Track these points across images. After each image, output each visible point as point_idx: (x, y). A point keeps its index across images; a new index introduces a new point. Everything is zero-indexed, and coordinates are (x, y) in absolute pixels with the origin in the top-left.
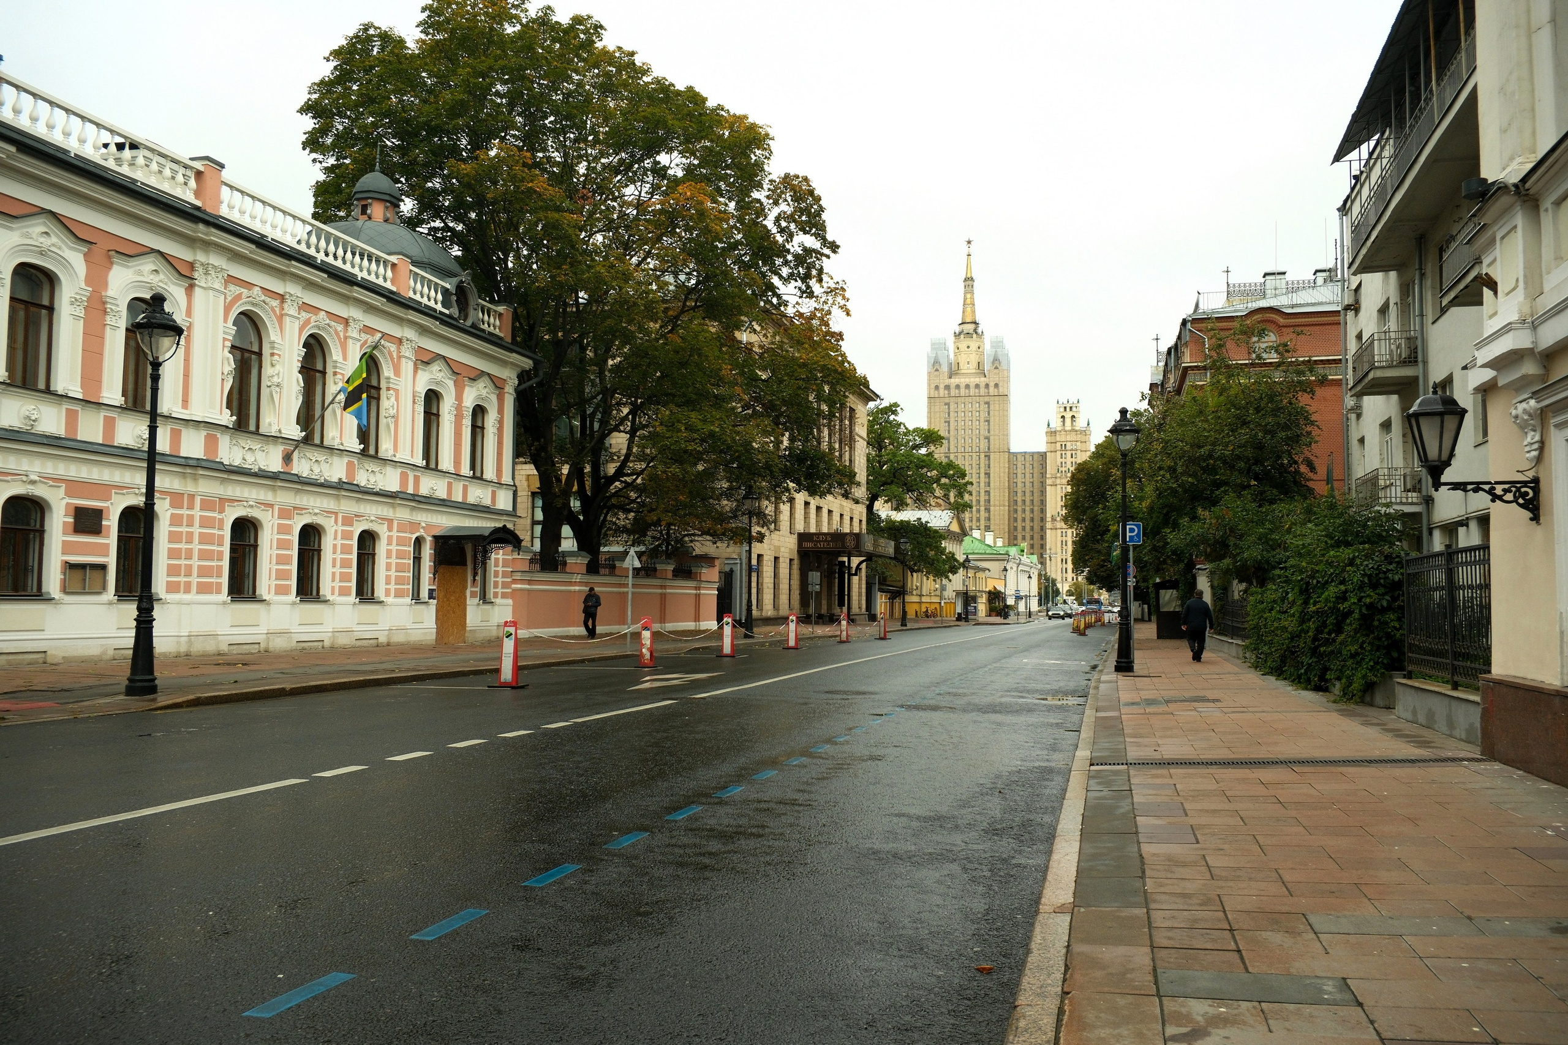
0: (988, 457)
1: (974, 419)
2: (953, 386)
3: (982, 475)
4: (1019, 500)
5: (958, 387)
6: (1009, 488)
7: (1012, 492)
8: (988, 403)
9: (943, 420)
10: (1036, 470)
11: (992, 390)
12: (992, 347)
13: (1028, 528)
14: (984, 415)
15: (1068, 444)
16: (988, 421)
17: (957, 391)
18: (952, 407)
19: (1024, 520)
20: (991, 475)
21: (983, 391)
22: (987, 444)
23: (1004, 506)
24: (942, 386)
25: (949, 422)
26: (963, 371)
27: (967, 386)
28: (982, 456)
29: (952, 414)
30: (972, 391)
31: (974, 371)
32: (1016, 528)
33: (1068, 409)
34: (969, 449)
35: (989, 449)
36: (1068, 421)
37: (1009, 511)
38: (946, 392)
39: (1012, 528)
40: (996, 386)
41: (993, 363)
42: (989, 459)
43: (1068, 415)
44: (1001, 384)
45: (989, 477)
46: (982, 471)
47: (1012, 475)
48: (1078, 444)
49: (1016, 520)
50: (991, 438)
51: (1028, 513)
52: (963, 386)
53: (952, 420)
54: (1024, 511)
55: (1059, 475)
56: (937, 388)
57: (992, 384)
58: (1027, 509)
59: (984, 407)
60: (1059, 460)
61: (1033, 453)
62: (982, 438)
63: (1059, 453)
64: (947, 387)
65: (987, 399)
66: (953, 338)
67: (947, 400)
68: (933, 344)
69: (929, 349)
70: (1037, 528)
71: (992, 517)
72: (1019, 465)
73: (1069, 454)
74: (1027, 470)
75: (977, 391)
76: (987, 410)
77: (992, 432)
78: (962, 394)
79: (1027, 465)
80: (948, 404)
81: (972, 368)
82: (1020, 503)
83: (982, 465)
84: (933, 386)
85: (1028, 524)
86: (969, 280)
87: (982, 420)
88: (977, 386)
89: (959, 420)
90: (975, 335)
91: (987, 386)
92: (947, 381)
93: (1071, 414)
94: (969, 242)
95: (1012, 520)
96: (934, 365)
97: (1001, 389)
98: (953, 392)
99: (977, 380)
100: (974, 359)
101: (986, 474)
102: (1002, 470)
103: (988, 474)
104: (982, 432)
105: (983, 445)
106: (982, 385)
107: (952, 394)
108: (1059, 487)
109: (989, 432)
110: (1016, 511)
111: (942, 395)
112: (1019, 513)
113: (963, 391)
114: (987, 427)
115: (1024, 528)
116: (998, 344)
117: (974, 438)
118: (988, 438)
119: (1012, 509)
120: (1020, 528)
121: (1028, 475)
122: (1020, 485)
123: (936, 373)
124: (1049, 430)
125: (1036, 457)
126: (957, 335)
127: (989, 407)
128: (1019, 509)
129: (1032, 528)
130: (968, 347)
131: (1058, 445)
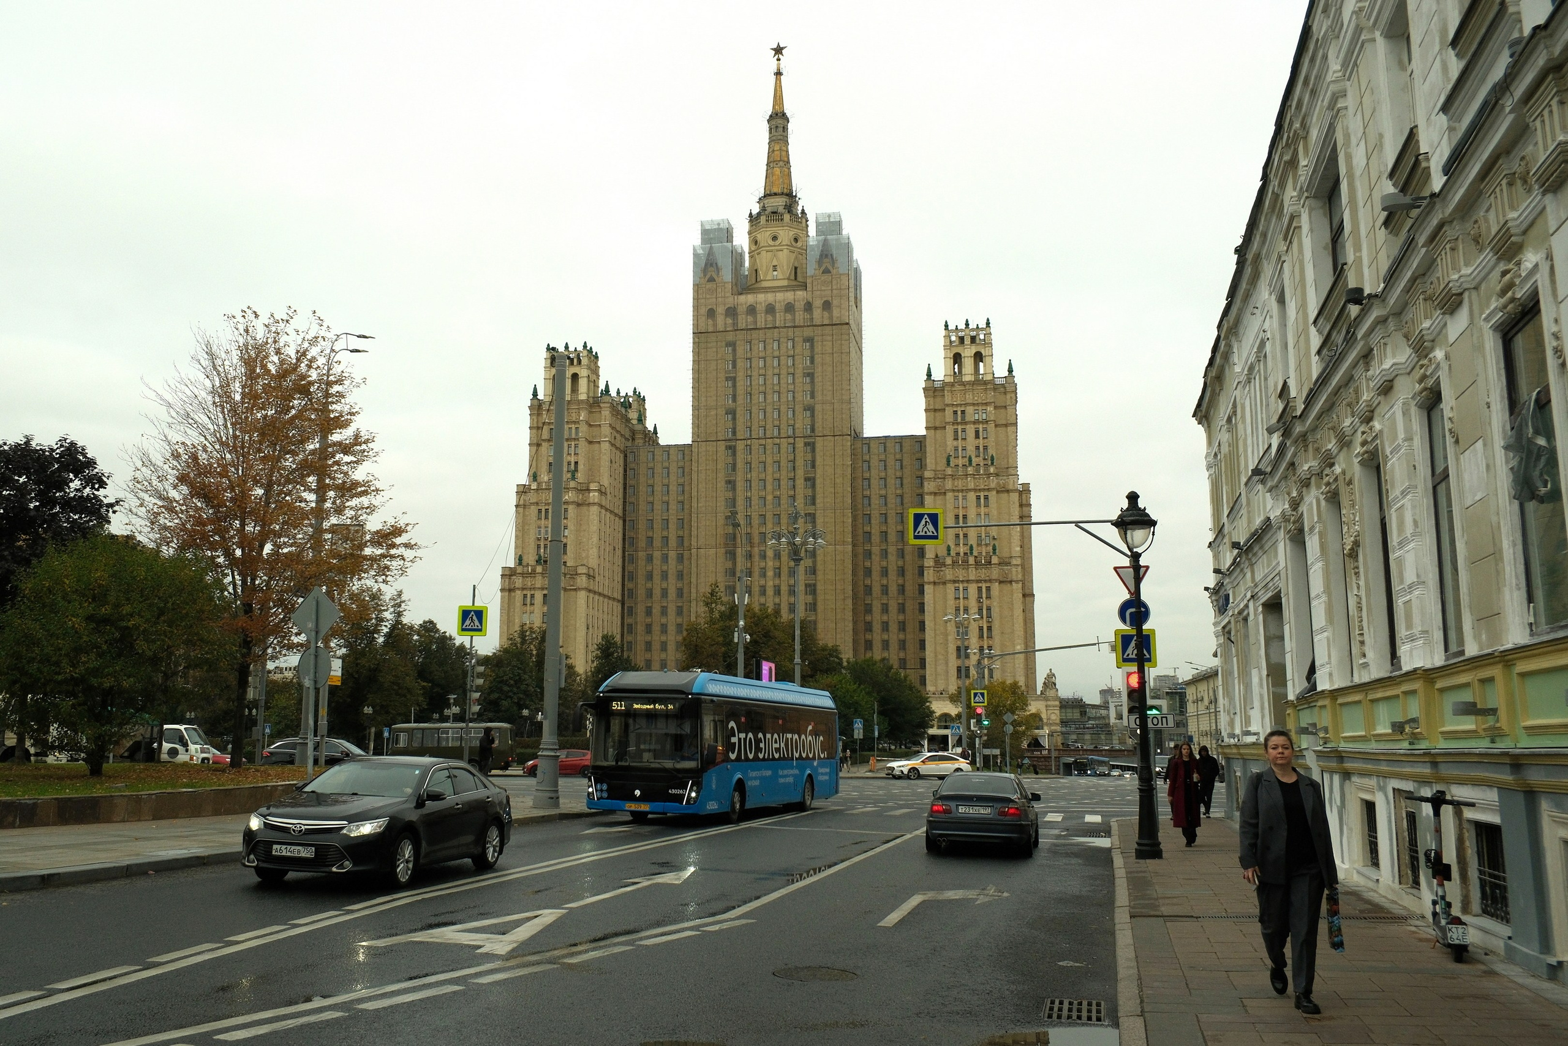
0: (811, 446)
1: (784, 372)
2: (742, 309)
3: (800, 482)
4: (875, 530)
5: (752, 310)
6: (854, 508)
7: (860, 515)
8: (810, 340)
9: (722, 376)
10: (907, 471)
11: (817, 313)
12: (819, 232)
13: (893, 589)
14: (802, 363)
15: (970, 410)
16: (811, 375)
17: (750, 319)
18: (740, 351)
19: (885, 572)
20: (818, 481)
21: (800, 317)
22: (808, 421)
23: (844, 543)
24: (721, 310)
25: (734, 379)
26: (765, 284)
27: (770, 309)
28: (800, 443)
29: (740, 364)
30: (780, 318)
31: (785, 283)
32: (868, 590)
33: (967, 341)
34: (772, 432)
35: (813, 430)
36: (968, 364)
37: (855, 555)
38: (729, 321)
39: (862, 588)
40: (827, 306)
41: (820, 262)
42: (813, 451)
43: (968, 352)
44: (835, 302)
45: (813, 486)
46: (800, 473)
47: (859, 482)
48: (990, 409)
49: (868, 572)
50: (818, 408)
51: (892, 558)
52: (761, 308)
53: (740, 375)
54: (885, 554)
55: (949, 471)
56: (711, 313)
57: (818, 303)
58: (892, 550)
59: (802, 348)
60: (950, 443)
61: (902, 437)
62: (799, 408)
63: (950, 429)
64: (732, 312)
65: (808, 332)
66: (746, 226)
67: (730, 337)
68: (705, 232)
69: (697, 240)
70: (910, 588)
71: (819, 566)
72: (874, 462)
73: (971, 430)
74: (890, 472)
75: (789, 316)
76: (808, 353)
77: (819, 397)
78: (761, 323)
79: (891, 462)
80: (732, 345)
81: (780, 277)
82: (876, 538)
83: (800, 462)
84: (703, 311)
85: (893, 581)
86: (778, 121)
87: (799, 373)
88: (789, 308)
89: (755, 374)
90: (787, 217)
91: (808, 307)
92: (731, 301)
93: (973, 350)
94: (778, 50)
95: (861, 573)
96: (705, 271)
97: (836, 313)
98: (743, 321)
99: (789, 296)
100: (785, 258)
101: (806, 479)
102: (839, 471)
103: (811, 481)
104: (799, 397)
105: (802, 423)
106: (800, 305)
107: (742, 325)
108: (950, 495)
109: (813, 396)
110: (868, 554)
111: (720, 327)
112: (876, 558)
113: (761, 319)
114: (808, 387)
115: (885, 590)
116: (832, 226)
117: (783, 409)
118: (811, 409)
119: (860, 550)
120: (876, 590)
121: (891, 481)
122: (875, 501)
123: (710, 285)
124: (930, 384)
125: (907, 446)
126: (753, 219)
127: (812, 347)
128: (876, 550)
129: (902, 589)
130: (775, 238)
131: (949, 412)
